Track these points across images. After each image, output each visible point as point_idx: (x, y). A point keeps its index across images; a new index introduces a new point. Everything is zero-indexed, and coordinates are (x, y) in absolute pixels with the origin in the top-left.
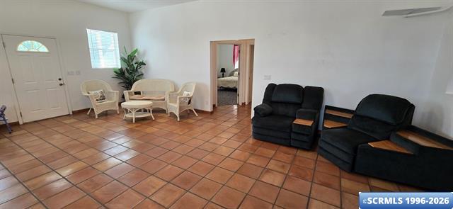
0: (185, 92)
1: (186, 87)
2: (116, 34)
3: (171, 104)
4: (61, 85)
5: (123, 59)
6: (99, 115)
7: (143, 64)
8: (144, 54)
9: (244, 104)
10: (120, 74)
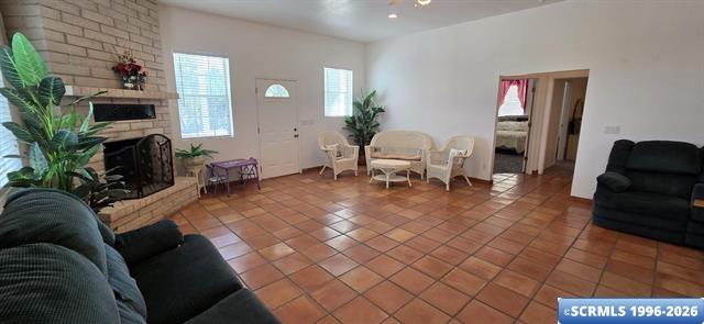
0: (453, 150)
1: (453, 143)
2: (351, 73)
3: (433, 166)
4: (296, 136)
5: (356, 104)
6: (338, 176)
7: (381, 110)
8: (384, 97)
9: (535, 173)
10: (351, 123)
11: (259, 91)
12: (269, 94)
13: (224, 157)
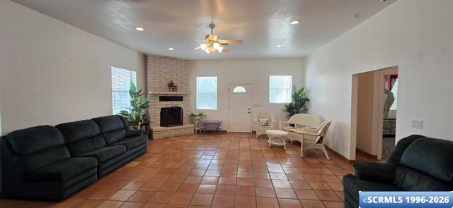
2: (291, 76)
4: (249, 113)
5: (293, 96)
7: (307, 100)
10: (289, 108)
11: (230, 90)
12: (235, 91)
13: (211, 119)
